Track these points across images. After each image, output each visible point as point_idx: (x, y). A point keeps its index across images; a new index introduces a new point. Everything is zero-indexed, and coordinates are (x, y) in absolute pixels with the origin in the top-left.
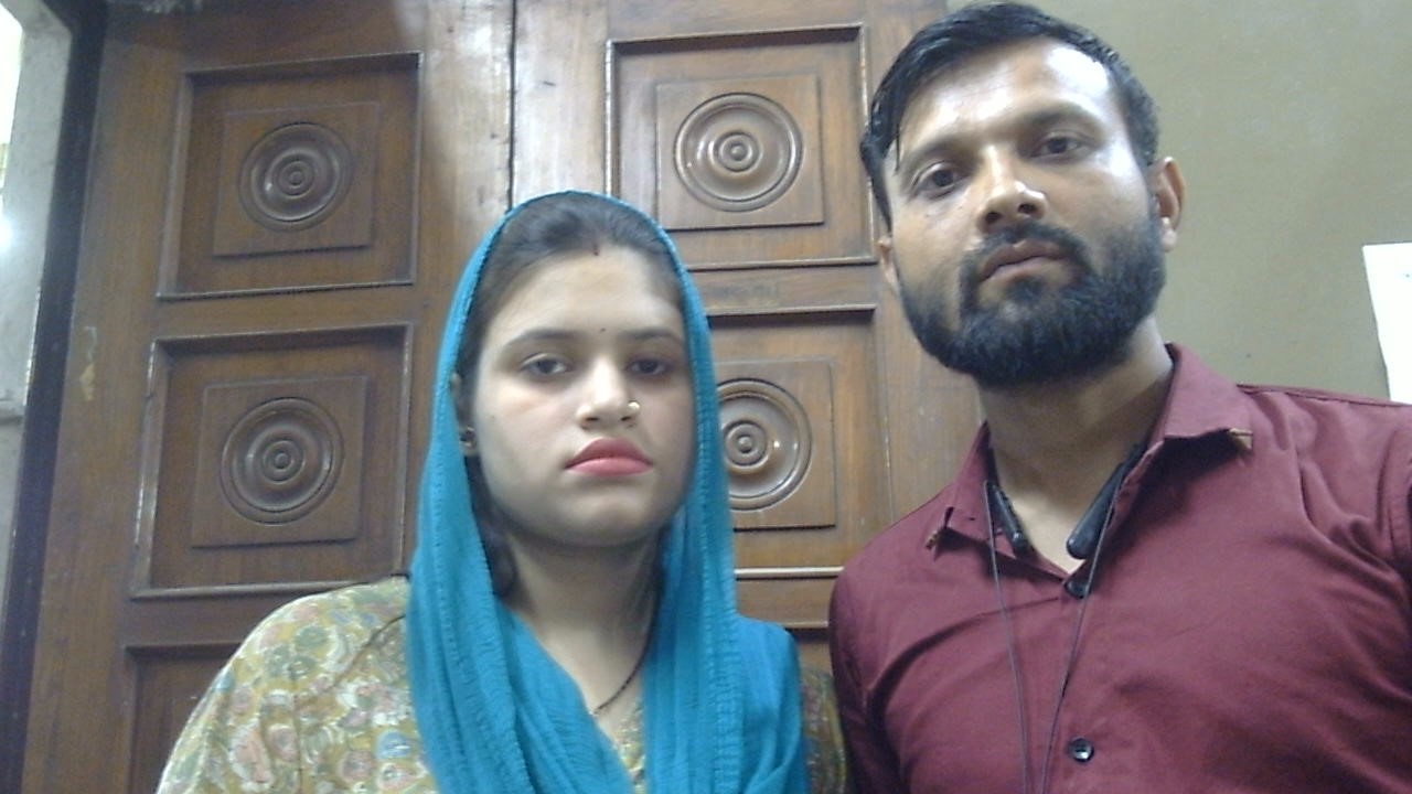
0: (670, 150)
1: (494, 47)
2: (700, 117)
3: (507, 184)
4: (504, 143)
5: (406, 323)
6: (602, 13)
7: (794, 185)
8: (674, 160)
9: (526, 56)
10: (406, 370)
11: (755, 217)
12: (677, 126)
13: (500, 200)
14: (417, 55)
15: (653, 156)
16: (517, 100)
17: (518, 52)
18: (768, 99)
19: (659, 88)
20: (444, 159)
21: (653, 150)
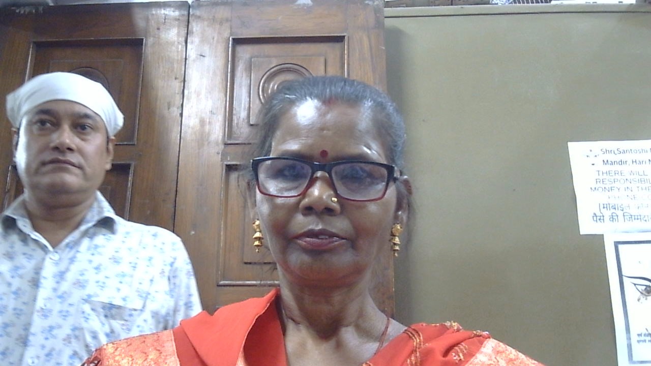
0: (257, 88)
1: (178, 38)
2: (271, 74)
3: (182, 100)
4: (181, 82)
5: (131, 162)
6: (228, 25)
8: (259, 92)
9: (192, 43)
10: (130, 185)
12: (260, 78)
13: (178, 108)
14: (143, 39)
15: (249, 90)
16: (187, 62)
17: (188, 41)
18: (302, 67)
19: (253, 60)
20: (153, 88)
21: (249, 88)
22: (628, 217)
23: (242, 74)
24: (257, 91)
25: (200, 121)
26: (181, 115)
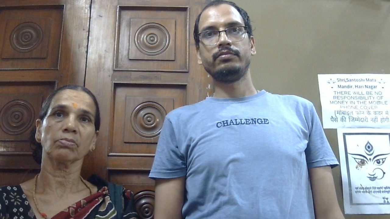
0: (134, 37)
1: (85, 5)
2: (142, 29)
3: (87, 43)
4: (87, 32)
5: (56, 80)
7: (167, 49)
8: (135, 40)
9: (94, 8)
11: (156, 57)
12: (136, 31)
13: (85, 48)
14: (64, 5)
15: (129, 38)
16: (91, 20)
17: (92, 7)
18: (161, 25)
19: (131, 20)
20: (69, 35)
21: (129, 37)
22: (351, 119)
23: (125, 29)
24: (134, 39)
25: (99, 56)
26: (87, 52)
